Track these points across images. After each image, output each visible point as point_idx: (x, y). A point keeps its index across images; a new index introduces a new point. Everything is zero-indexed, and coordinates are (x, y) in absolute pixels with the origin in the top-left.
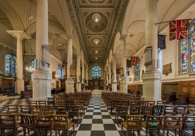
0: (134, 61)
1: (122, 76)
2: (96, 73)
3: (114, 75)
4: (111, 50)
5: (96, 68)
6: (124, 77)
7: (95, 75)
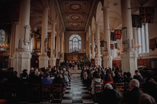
0: (118, 34)
1: (106, 51)
2: (75, 45)
3: (97, 49)
4: (94, 18)
5: (75, 37)
6: (108, 52)
7: (74, 47)
